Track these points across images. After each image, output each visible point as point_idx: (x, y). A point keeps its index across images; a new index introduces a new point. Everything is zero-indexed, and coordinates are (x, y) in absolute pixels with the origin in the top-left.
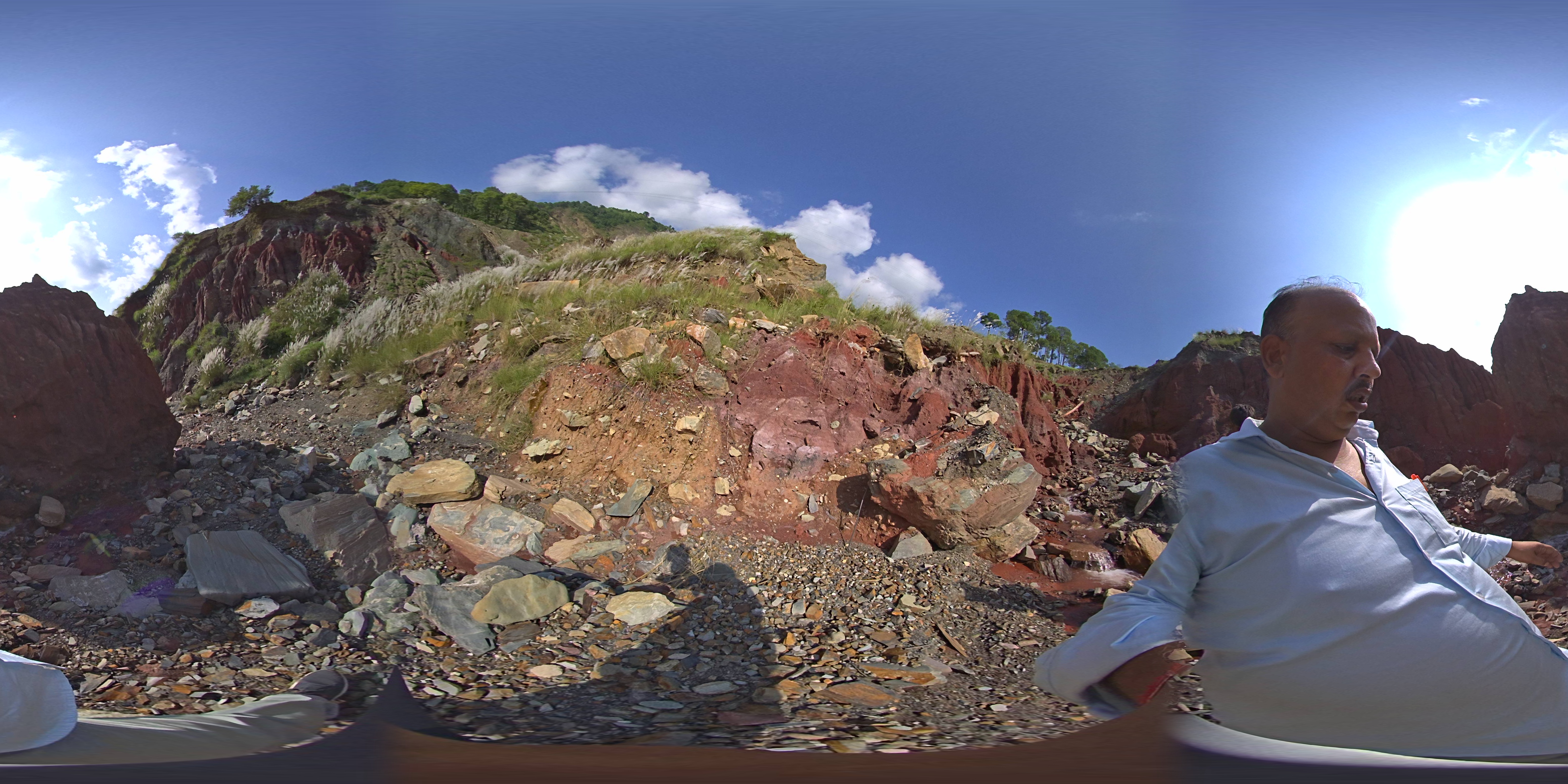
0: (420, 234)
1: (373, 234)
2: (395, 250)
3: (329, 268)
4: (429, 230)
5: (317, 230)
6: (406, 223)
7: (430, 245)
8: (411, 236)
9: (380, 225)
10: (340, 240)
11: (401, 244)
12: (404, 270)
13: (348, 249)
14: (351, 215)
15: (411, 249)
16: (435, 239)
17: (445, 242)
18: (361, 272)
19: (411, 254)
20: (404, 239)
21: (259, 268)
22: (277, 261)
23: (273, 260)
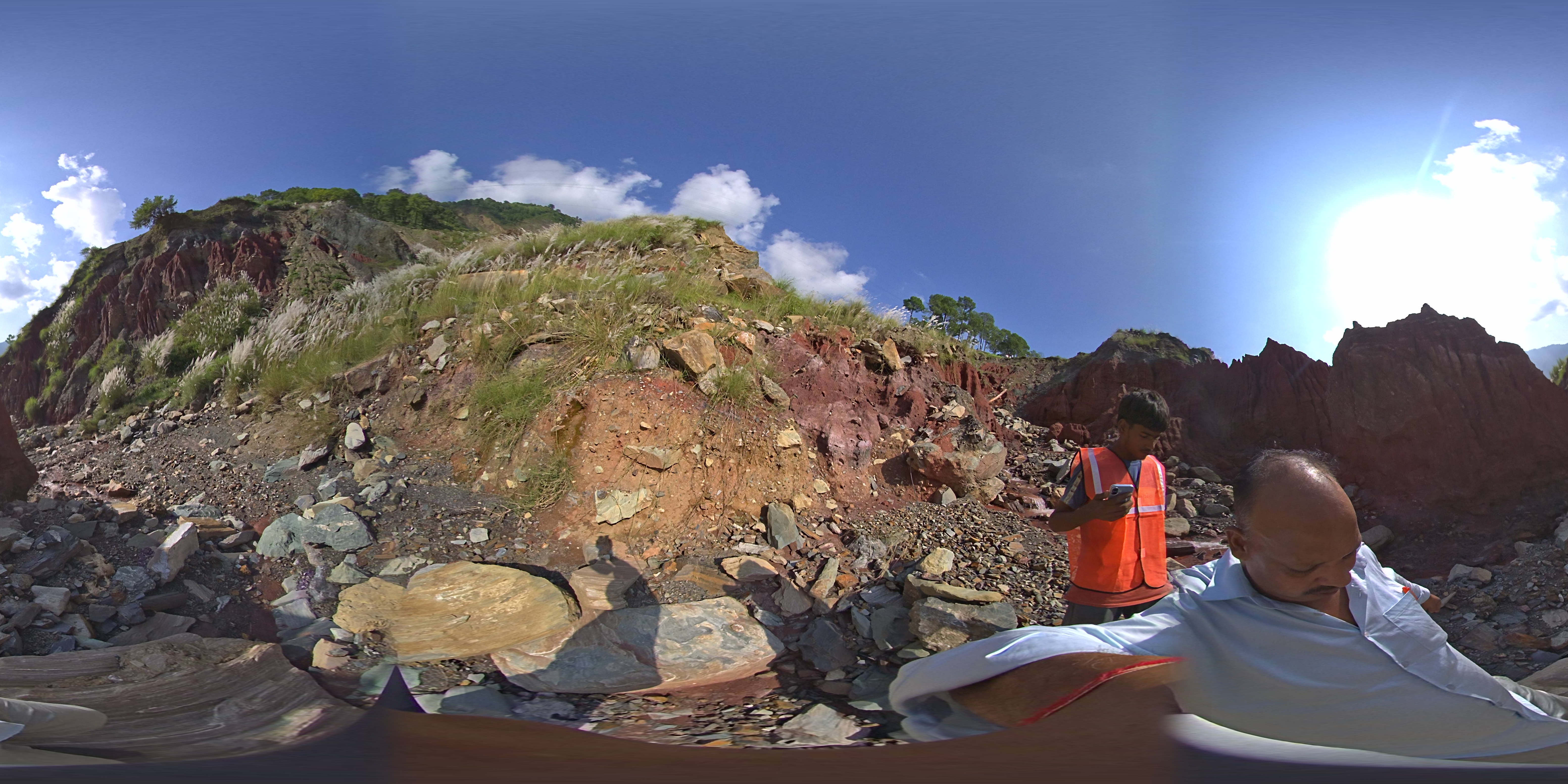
0: (329, 237)
1: (282, 240)
2: (306, 254)
3: (237, 276)
4: (339, 233)
5: (224, 238)
6: (314, 228)
7: (341, 248)
8: (321, 239)
9: (289, 230)
10: (248, 247)
11: (311, 248)
12: (317, 274)
13: (257, 254)
14: (258, 222)
15: (322, 253)
16: (345, 242)
17: (357, 244)
18: (272, 279)
19: (323, 258)
20: (315, 243)
21: (165, 281)
22: (184, 272)
23: (178, 271)
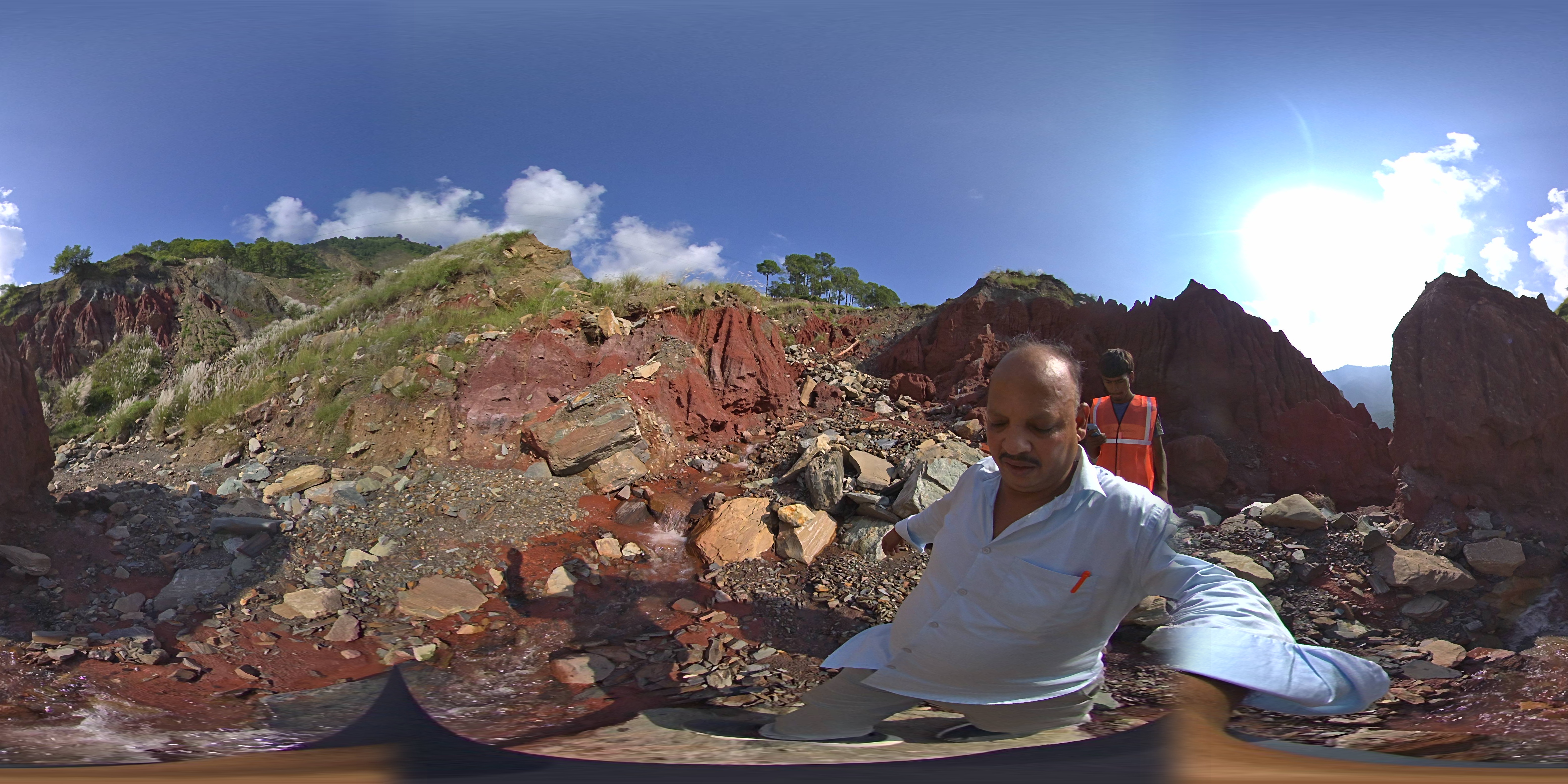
0: (212, 293)
1: (174, 296)
2: (195, 311)
3: (141, 330)
4: (220, 289)
5: (127, 293)
6: (199, 284)
7: (223, 303)
8: (206, 295)
9: (179, 286)
10: (149, 304)
11: (199, 304)
12: (205, 331)
13: (157, 311)
14: (153, 278)
15: (208, 309)
16: (226, 298)
17: (235, 300)
18: (169, 333)
19: (209, 314)
20: (201, 300)
21: (78, 328)
22: (95, 322)
23: (91, 321)
